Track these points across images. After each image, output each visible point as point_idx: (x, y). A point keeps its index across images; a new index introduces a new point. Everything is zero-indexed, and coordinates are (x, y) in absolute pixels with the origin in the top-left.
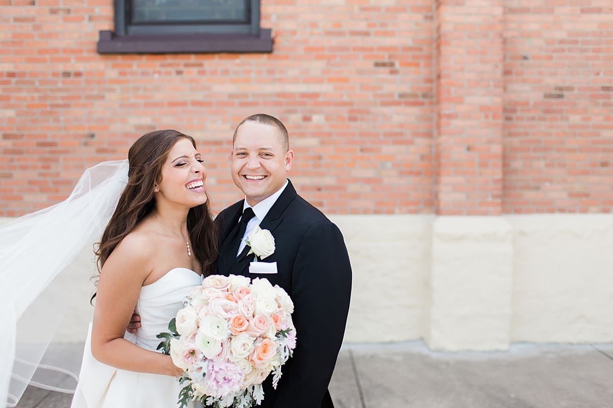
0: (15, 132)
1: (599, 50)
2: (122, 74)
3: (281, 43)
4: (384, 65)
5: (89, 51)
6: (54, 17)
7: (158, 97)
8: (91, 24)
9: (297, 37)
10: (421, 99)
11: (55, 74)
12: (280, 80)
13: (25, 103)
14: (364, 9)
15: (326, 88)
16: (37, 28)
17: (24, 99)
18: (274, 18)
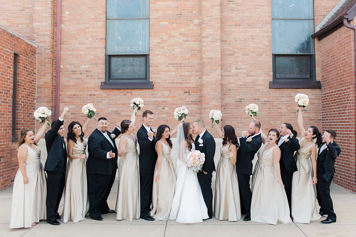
0: (75, 112)
1: (252, 88)
2: (107, 95)
3: (156, 86)
4: (187, 92)
5: (97, 88)
6: (88, 78)
7: (119, 102)
8: (99, 80)
9: (161, 84)
10: (198, 103)
11: (87, 95)
12: (155, 97)
13: (78, 104)
14: (181, 76)
15: (169, 99)
16: (82, 81)
17: (78, 102)
18: (153, 78)
